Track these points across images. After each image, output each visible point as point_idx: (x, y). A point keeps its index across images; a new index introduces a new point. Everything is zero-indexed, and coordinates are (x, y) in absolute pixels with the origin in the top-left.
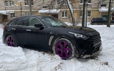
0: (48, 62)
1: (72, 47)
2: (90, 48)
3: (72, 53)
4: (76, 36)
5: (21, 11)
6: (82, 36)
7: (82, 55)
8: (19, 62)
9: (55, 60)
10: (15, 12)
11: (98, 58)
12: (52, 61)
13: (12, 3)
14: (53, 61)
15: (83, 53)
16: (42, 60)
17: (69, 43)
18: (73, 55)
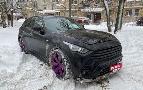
0: (35, 80)
1: (66, 64)
2: (91, 69)
3: (66, 73)
4: (71, 48)
5: (65, 10)
6: (80, 49)
7: (79, 78)
8: (3, 75)
9: (46, 78)
10: (60, 11)
11: (108, 82)
12: (40, 79)
13: (58, 2)
14: (42, 79)
15: (81, 75)
16: (29, 76)
17: (63, 57)
18: (67, 76)
